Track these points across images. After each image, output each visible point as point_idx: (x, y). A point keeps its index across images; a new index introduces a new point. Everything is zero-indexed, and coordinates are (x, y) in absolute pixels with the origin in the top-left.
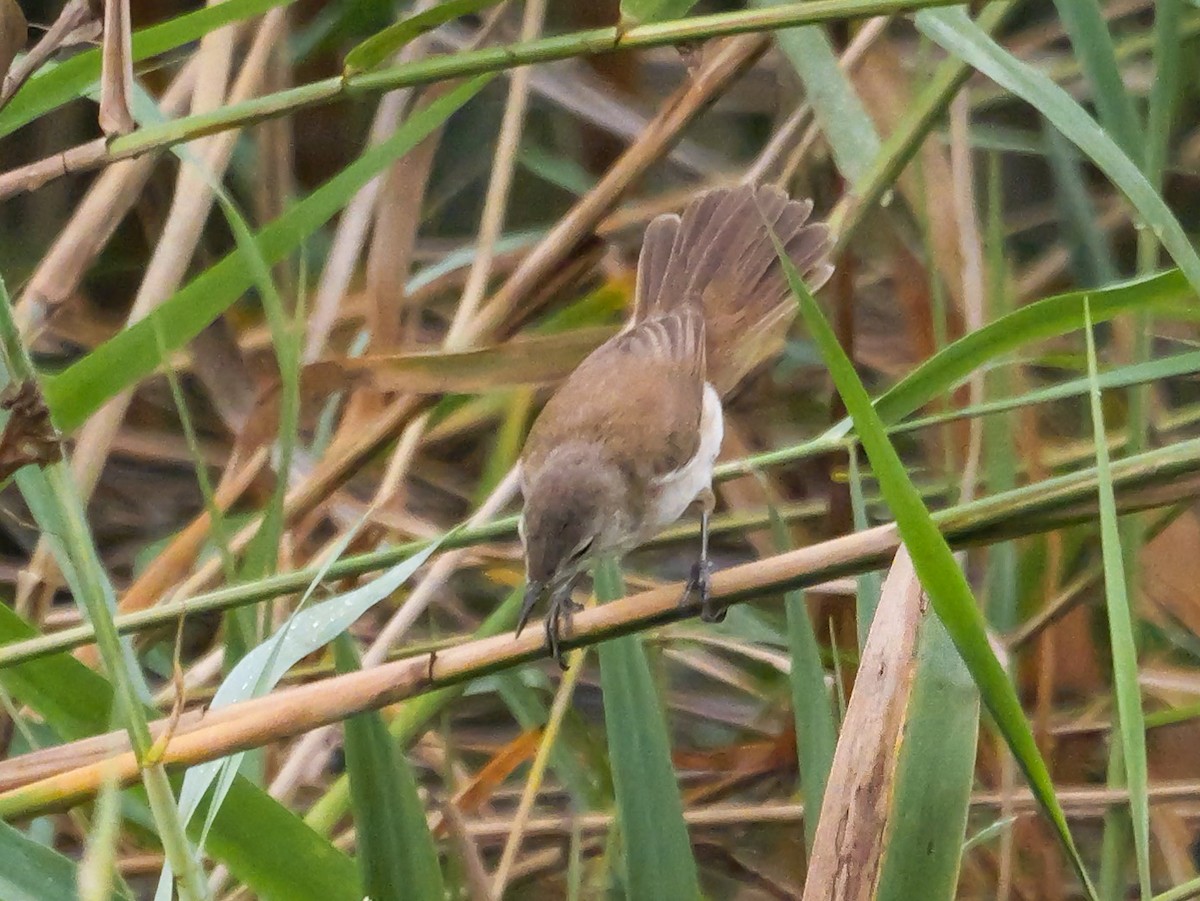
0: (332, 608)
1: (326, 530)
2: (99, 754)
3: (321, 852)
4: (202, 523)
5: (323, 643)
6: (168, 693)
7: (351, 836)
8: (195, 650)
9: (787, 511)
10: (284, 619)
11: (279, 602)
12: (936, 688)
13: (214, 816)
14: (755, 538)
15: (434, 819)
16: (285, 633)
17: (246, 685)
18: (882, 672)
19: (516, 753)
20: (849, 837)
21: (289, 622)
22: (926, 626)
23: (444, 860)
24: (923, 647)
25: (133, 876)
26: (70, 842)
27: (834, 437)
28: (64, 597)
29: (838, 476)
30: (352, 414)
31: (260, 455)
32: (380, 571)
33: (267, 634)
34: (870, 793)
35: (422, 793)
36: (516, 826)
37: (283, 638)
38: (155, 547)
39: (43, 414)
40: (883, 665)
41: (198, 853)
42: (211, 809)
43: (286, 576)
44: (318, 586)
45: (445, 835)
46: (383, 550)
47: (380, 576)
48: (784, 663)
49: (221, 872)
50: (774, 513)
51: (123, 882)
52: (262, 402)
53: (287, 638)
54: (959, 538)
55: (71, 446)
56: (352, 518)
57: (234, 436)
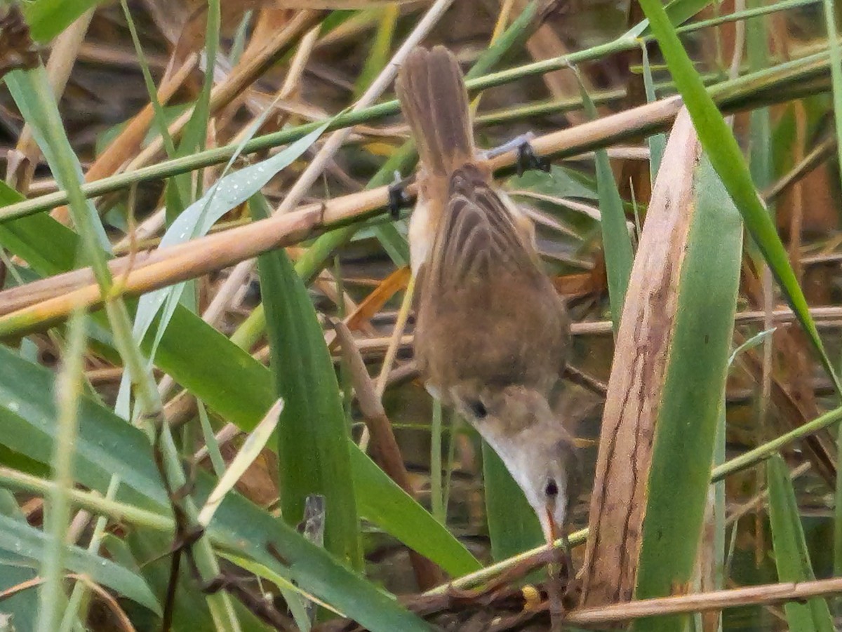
0: (248, 173)
1: (243, 116)
2: (69, 287)
3: (243, 363)
4: (148, 112)
5: (241, 201)
6: (124, 243)
7: (266, 350)
8: (145, 210)
9: (596, 96)
10: (212, 183)
11: (208, 171)
12: (709, 218)
13: (161, 336)
14: (570, 116)
15: (330, 336)
16: (214, 193)
17: (183, 235)
18: (667, 206)
19: (391, 284)
20: (645, 332)
21: (216, 185)
22: (699, 171)
23: (337, 367)
24: (699, 187)
25: (99, 384)
26: (50, 358)
27: (630, 38)
28: (43, 171)
29: (633, 68)
30: (261, 27)
31: (192, 59)
32: (284, 146)
33: (199, 194)
34: (659, 298)
35: (320, 317)
36: (392, 340)
37: (211, 197)
38: (111, 132)
39: (24, 32)
40: (668, 201)
41: (149, 366)
42: (158, 333)
43: (212, 151)
44: (237, 158)
45: (339, 348)
46: (287, 130)
47: (284, 149)
48: (595, 213)
49: (167, 380)
50: (586, 98)
51: (92, 388)
52: (192, 19)
53: (215, 197)
54: (728, 106)
55: (46, 54)
56: (262, 107)
57: (172, 44)
